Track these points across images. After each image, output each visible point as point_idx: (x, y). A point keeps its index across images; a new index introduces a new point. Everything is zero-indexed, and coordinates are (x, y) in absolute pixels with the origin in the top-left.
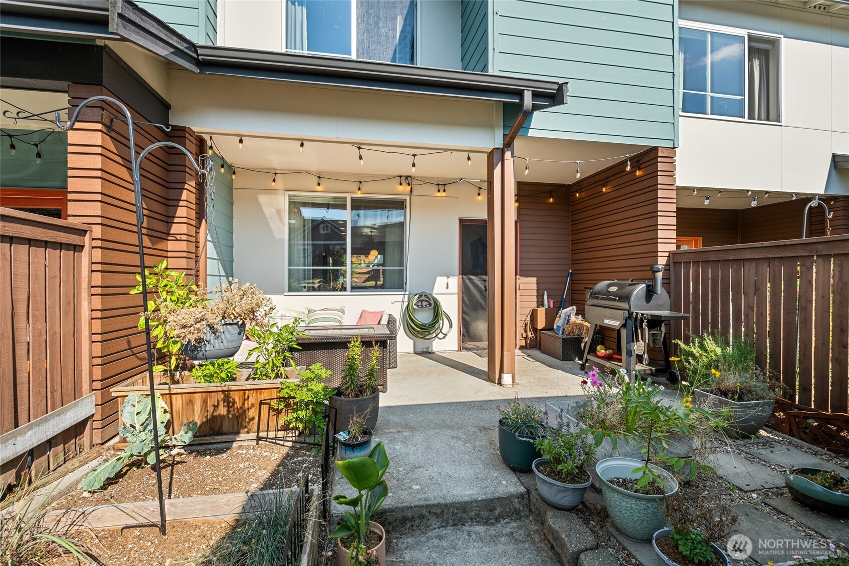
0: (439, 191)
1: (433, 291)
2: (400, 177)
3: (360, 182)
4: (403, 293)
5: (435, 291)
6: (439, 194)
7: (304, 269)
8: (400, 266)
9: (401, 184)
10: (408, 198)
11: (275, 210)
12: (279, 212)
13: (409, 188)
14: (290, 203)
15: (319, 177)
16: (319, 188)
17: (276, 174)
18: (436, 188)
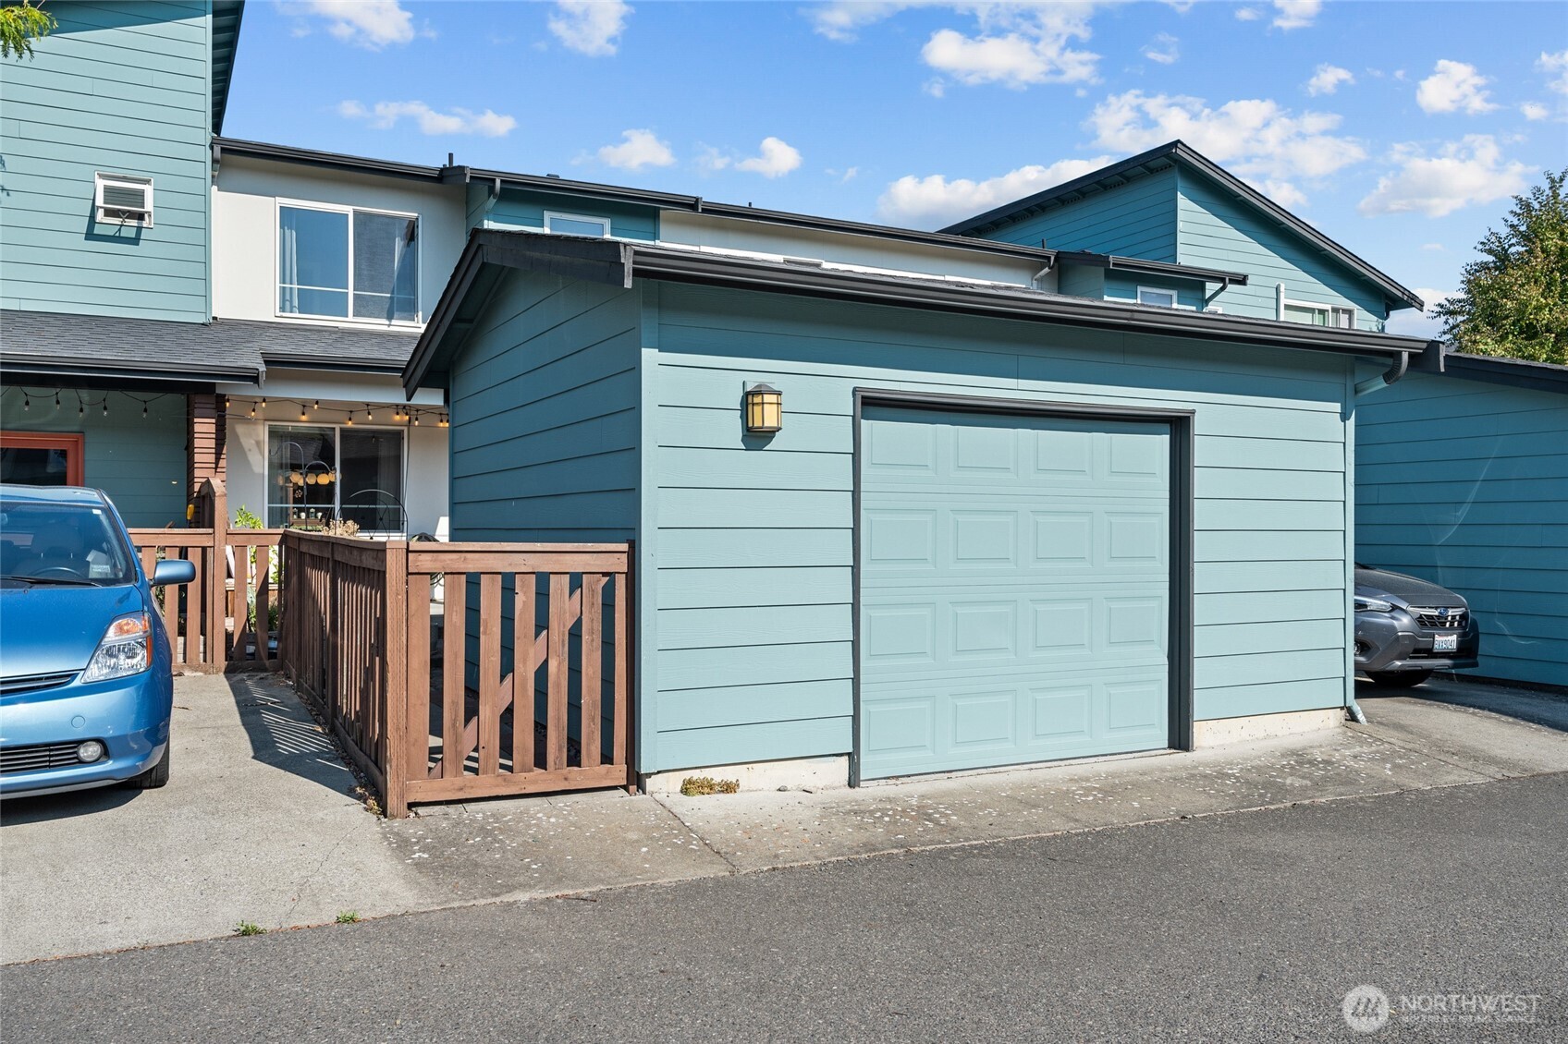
0: (441, 421)
1: (435, 532)
2: (397, 406)
3: (351, 412)
4: (400, 534)
5: (437, 533)
6: (441, 425)
7: (282, 508)
8: (396, 504)
9: (398, 414)
10: (406, 429)
11: (253, 442)
12: (258, 443)
13: (407, 418)
14: (270, 432)
15: (304, 406)
16: (304, 418)
17: (256, 403)
18: (439, 417)
